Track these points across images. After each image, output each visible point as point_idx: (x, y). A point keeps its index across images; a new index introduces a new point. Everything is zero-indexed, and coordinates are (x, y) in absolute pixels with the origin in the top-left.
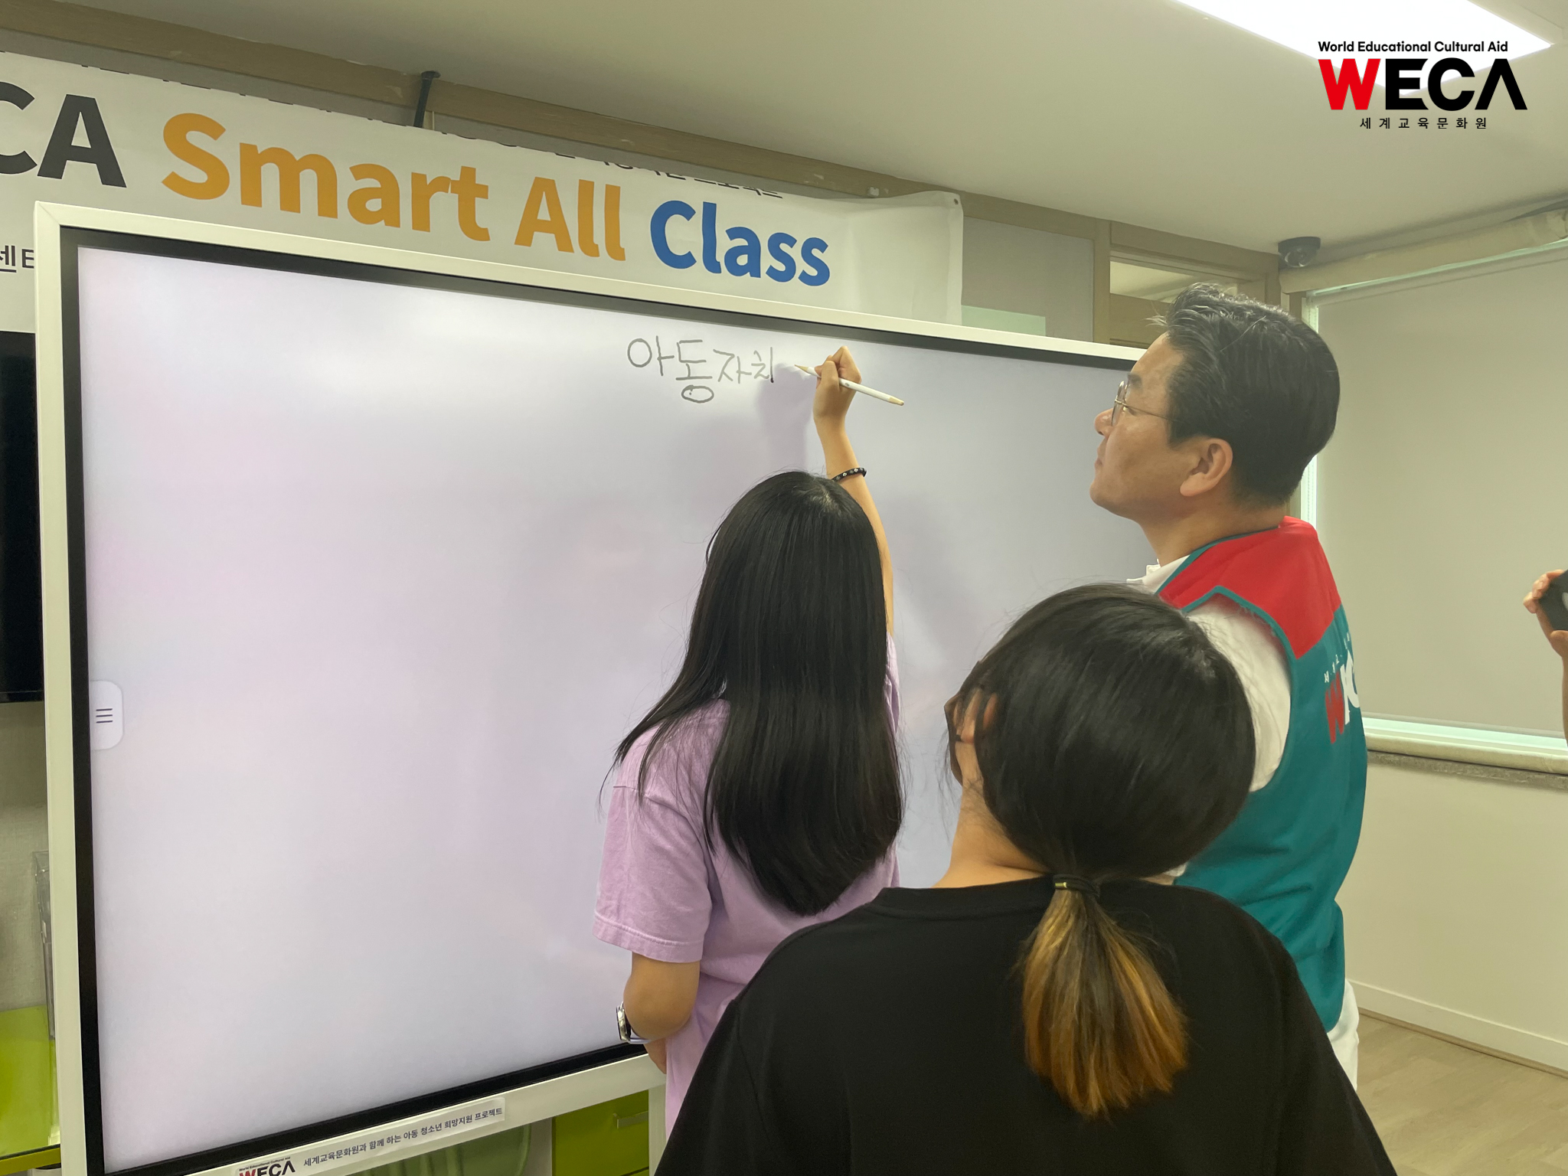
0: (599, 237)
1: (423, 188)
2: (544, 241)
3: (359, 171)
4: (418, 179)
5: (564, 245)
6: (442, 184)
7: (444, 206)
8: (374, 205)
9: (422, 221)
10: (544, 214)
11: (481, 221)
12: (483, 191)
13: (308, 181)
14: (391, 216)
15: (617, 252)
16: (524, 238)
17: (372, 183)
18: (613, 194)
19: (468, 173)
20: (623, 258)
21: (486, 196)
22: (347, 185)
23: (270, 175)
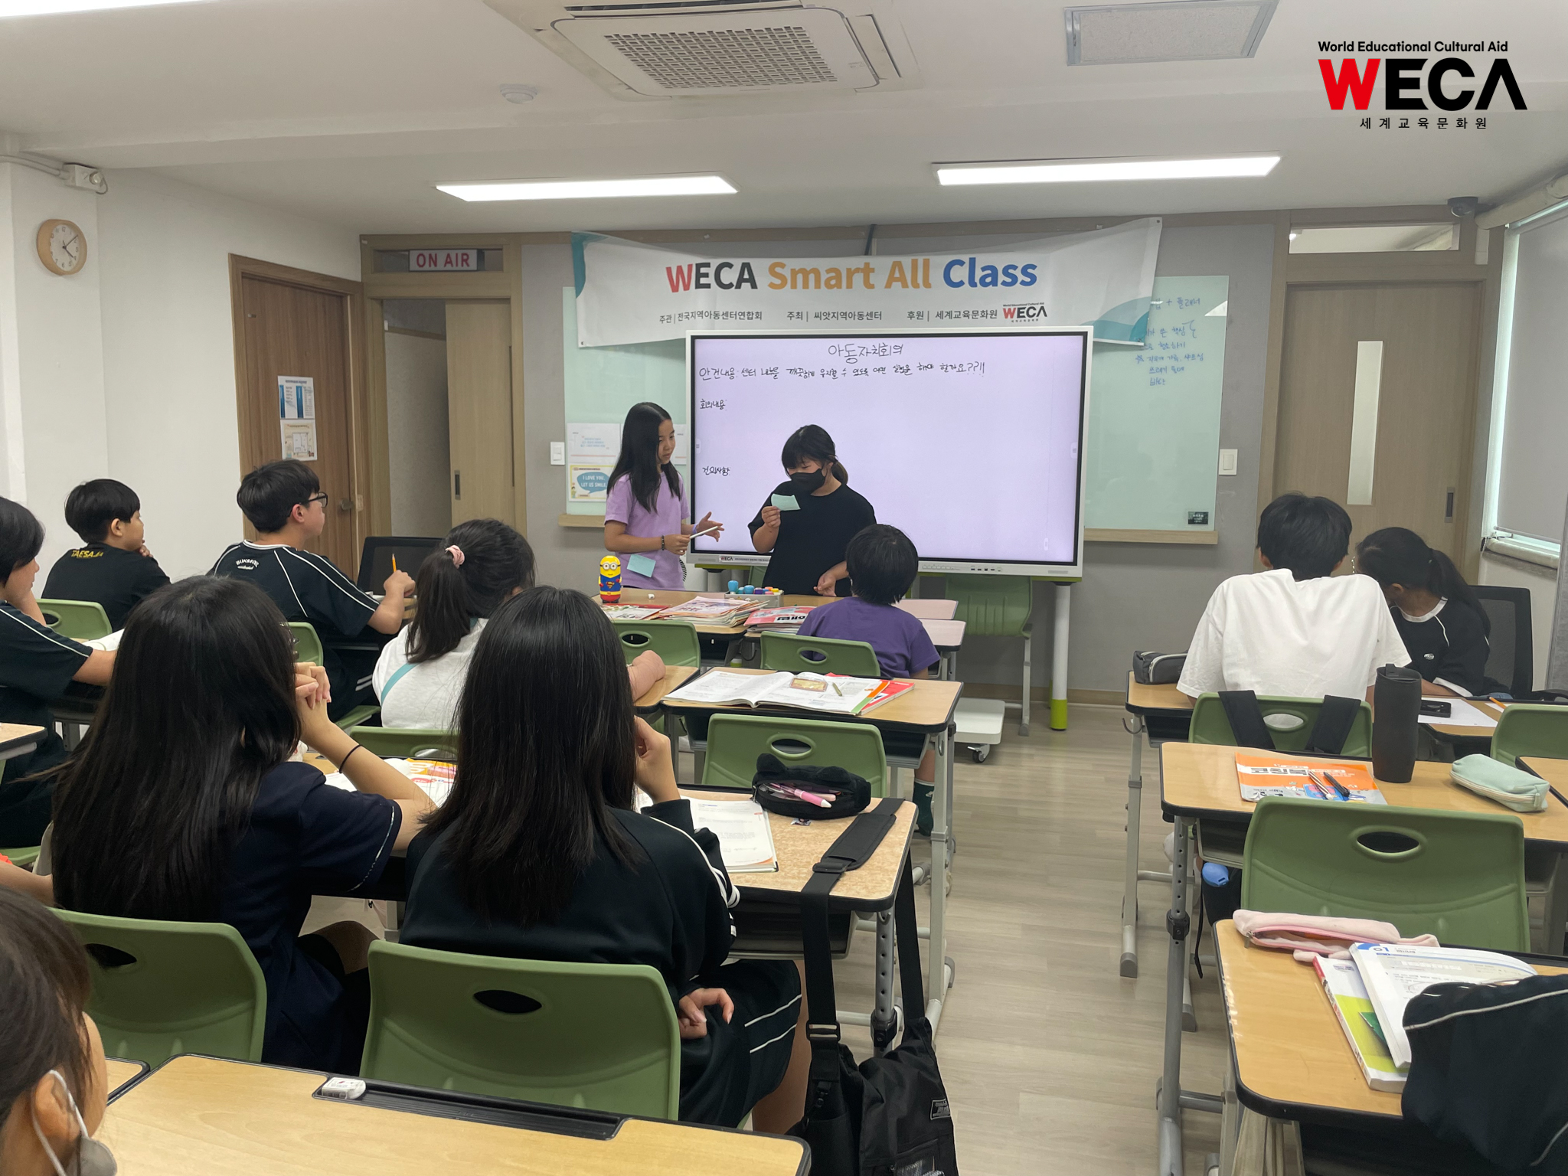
0: (920, 280)
1: (850, 273)
2: (897, 285)
3: (828, 271)
4: (849, 270)
5: (905, 285)
6: (857, 270)
7: (858, 278)
8: (833, 282)
9: (849, 286)
10: (897, 275)
11: (871, 282)
12: (873, 270)
13: (812, 277)
14: (839, 285)
15: (927, 285)
16: (888, 285)
17: (833, 274)
18: (926, 264)
19: (867, 264)
20: (930, 287)
21: (873, 272)
22: (824, 277)
23: (800, 277)
